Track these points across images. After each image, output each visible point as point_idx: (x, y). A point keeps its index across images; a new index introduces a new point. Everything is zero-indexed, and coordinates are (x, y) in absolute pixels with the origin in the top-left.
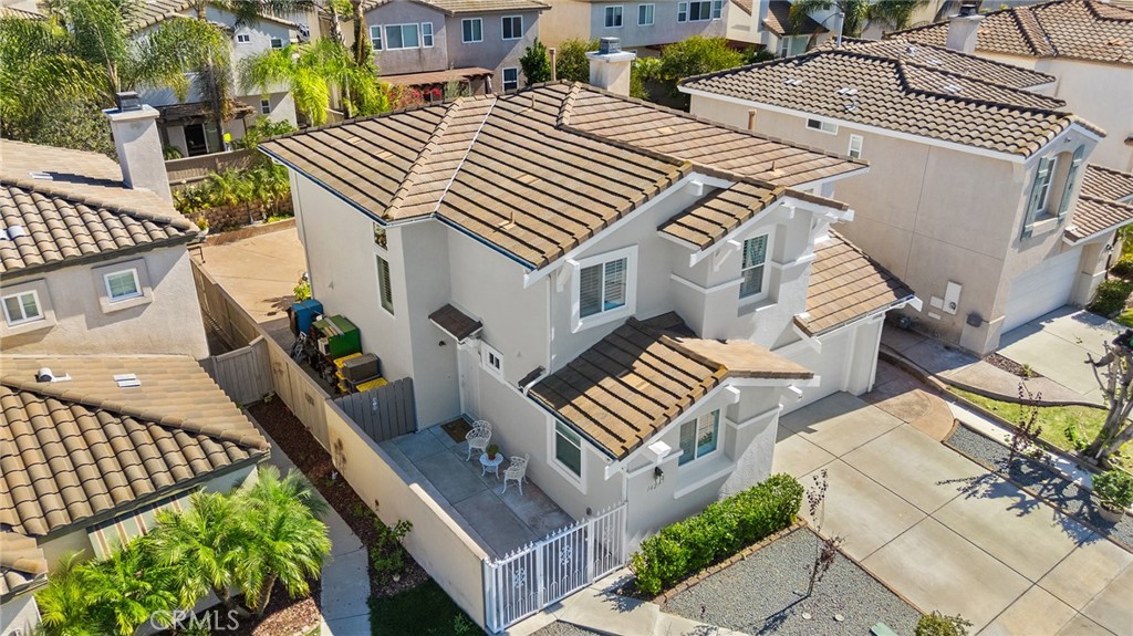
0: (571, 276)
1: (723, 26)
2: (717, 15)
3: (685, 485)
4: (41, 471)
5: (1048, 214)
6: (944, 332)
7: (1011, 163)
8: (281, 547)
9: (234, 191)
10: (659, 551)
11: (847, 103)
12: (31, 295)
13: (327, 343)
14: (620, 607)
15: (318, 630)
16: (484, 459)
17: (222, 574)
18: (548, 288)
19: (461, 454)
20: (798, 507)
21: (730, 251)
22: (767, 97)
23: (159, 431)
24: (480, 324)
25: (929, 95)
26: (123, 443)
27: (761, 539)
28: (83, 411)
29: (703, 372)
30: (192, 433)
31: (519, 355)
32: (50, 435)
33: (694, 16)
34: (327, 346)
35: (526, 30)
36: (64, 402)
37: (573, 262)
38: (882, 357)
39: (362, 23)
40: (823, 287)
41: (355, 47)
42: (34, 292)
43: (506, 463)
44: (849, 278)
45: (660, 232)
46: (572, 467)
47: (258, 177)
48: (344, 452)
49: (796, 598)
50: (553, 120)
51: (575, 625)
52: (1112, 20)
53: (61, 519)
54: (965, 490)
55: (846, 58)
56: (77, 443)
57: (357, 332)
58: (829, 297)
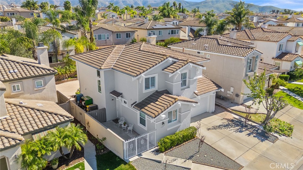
0: (143, 79)
1: (179, 36)
2: (178, 33)
3: (170, 128)
4: (21, 121)
5: (252, 71)
6: (231, 99)
7: (241, 59)
8: (77, 139)
9: (60, 71)
10: (164, 141)
11: (206, 48)
12: (19, 85)
13: (85, 102)
14: (155, 154)
15: (84, 162)
16: (123, 126)
17: (63, 144)
18: (138, 82)
19: (117, 126)
20: (196, 134)
21: (178, 74)
22: (188, 47)
23: (48, 114)
24: (122, 94)
25: (224, 45)
26: (40, 116)
27: (188, 141)
28: (30, 110)
29: (173, 100)
30: (56, 114)
31: (131, 100)
32: (23, 114)
33: (172, 33)
34: (85, 103)
35: (131, 36)
36: (26, 108)
37: (143, 76)
38: (216, 105)
39: (92, 33)
40: (200, 86)
41: (90, 39)
42: (19, 84)
43: (128, 126)
44: (207, 84)
45: (163, 71)
46: (144, 125)
47: (66, 68)
48: (89, 125)
49: (196, 152)
50: (138, 49)
51: (145, 158)
52: (267, 32)
53: (26, 131)
54: (235, 131)
55: (206, 39)
56: (29, 116)
57: (92, 99)
58: (202, 88)
